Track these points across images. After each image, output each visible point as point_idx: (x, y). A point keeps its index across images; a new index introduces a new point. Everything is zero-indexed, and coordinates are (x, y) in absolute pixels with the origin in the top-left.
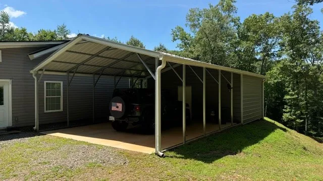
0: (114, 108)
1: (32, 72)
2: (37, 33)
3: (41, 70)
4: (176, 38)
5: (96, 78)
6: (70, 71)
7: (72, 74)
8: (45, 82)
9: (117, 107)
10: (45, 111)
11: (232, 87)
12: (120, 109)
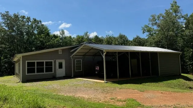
0: (96, 69)
1: (71, 57)
2: (76, 37)
3: (74, 56)
4: (145, 31)
5: (94, 58)
6: (84, 55)
7: (84, 57)
8: (76, 60)
9: (97, 68)
10: (76, 71)
11: (150, 58)
12: (98, 69)
